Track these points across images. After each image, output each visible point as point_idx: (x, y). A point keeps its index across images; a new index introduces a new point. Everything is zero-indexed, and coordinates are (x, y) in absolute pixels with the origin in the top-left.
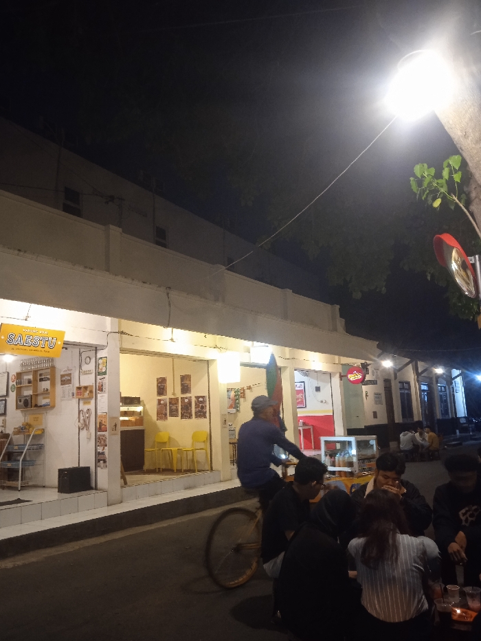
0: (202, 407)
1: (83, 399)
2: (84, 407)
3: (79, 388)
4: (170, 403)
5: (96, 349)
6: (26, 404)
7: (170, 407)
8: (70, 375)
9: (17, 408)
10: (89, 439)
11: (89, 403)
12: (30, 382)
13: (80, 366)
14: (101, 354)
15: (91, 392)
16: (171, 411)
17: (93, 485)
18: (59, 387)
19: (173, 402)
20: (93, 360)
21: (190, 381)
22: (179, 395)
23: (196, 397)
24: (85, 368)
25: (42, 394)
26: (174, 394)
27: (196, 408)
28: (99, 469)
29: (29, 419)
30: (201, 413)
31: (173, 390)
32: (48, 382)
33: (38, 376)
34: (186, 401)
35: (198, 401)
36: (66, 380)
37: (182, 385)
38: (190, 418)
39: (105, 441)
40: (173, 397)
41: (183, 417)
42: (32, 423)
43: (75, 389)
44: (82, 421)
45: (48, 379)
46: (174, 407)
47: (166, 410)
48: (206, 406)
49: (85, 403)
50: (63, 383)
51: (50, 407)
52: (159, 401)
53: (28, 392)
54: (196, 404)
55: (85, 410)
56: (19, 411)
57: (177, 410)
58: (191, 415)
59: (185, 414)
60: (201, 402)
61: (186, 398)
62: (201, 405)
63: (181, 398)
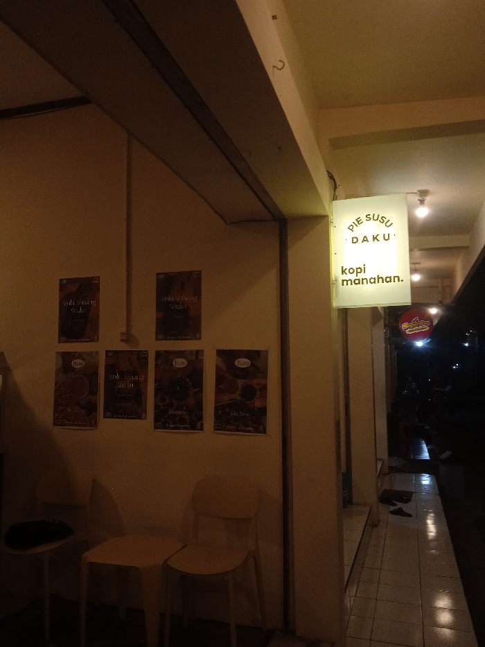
0: (249, 392)
4: (110, 369)
7: (110, 384)
21: (197, 292)
22: (149, 343)
23: (220, 353)
26: (128, 337)
27: (218, 392)
34: (180, 363)
35: (231, 366)
37: (162, 306)
38: (193, 427)
40: (124, 347)
41: (162, 421)
47: (94, 392)
48: (264, 388)
52: (66, 357)
54: (220, 379)
57: (139, 396)
58: (200, 418)
59: (171, 412)
60: (244, 373)
61: (181, 354)
62: (240, 382)
63: (158, 354)
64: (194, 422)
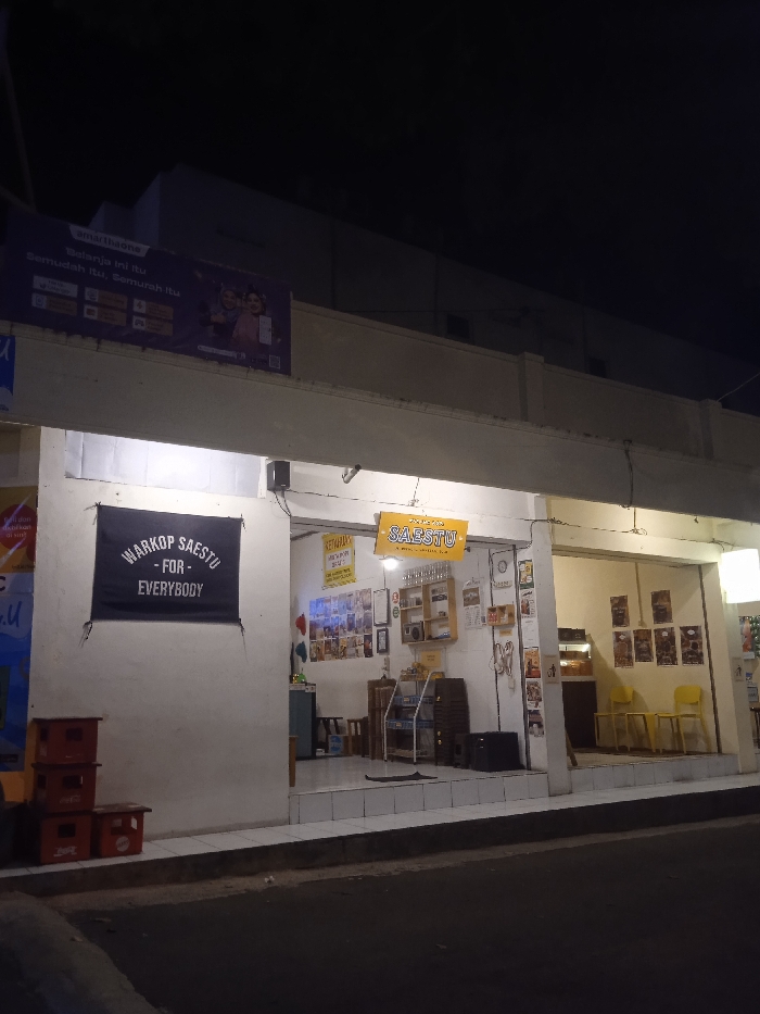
0: (695, 646)
1: (499, 626)
2: (503, 640)
3: (492, 610)
4: (636, 638)
5: (514, 547)
6: (416, 635)
7: (637, 646)
8: (476, 590)
9: (403, 642)
10: (513, 689)
11: (509, 632)
12: (418, 602)
13: (491, 575)
14: (522, 555)
15: (511, 615)
16: (639, 651)
17: (525, 763)
18: (461, 609)
19: (642, 636)
20: (511, 566)
21: (669, 600)
22: (651, 625)
23: (681, 628)
24: (499, 578)
25: (436, 620)
26: (642, 623)
27: (682, 646)
28: (531, 737)
29: (421, 658)
30: (694, 655)
31: (641, 617)
32: (446, 602)
33: (431, 594)
34: (665, 634)
35: (687, 635)
36: (472, 598)
37: (655, 608)
38: (673, 663)
39: (538, 693)
40: (640, 628)
41: (660, 661)
42: (426, 663)
43: (486, 611)
44: (499, 661)
45: (444, 597)
46: (644, 646)
47: (630, 650)
48: (701, 643)
49: (503, 633)
50: (468, 602)
51: (450, 640)
52: (617, 634)
53: (417, 618)
54: (682, 641)
55: (504, 644)
56: (406, 646)
57: (649, 650)
58: (676, 659)
59: (664, 657)
60: (692, 637)
61: (664, 630)
62: (691, 641)
63: (655, 631)
64: (674, 661)
